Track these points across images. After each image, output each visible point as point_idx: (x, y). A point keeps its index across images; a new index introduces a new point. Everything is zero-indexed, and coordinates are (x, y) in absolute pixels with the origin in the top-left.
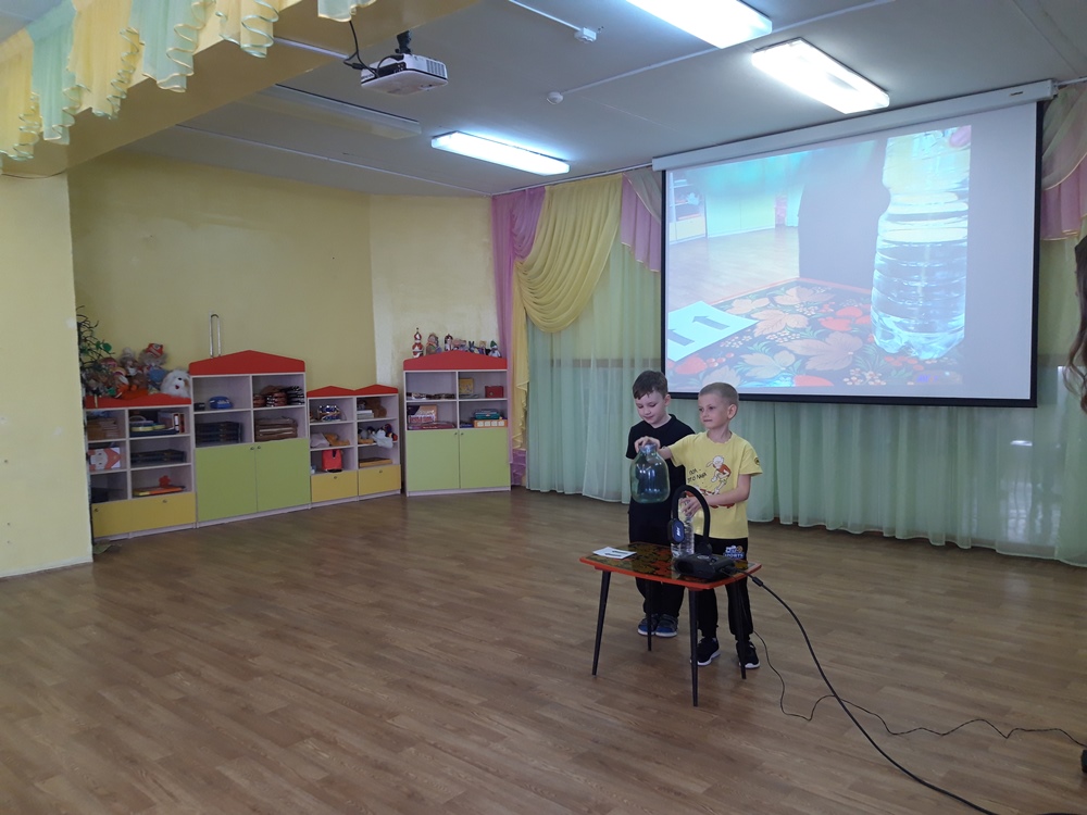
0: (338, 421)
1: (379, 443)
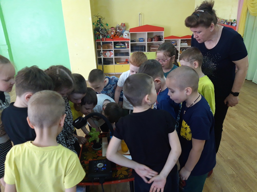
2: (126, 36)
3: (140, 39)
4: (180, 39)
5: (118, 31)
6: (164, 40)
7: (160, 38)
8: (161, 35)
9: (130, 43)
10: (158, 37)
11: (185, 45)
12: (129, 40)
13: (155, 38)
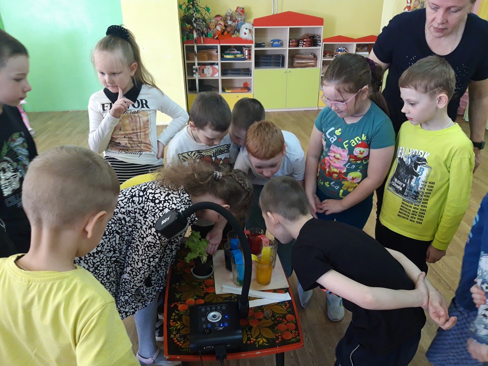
3: (274, 41)
4: (355, 44)
5: (230, 23)
6: (322, 44)
8: (317, 33)
9: (253, 49)
10: (310, 37)
13: (305, 40)
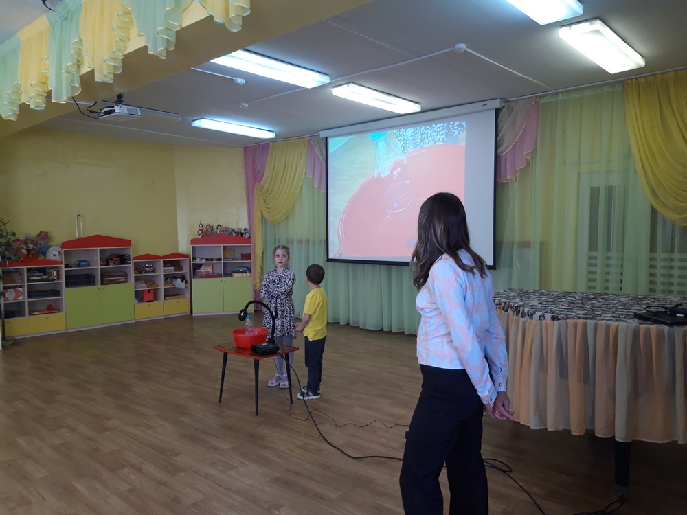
0: (152, 274)
1: (177, 286)
2: (55, 255)
3: (81, 261)
4: (162, 260)
5: (31, 246)
6: (132, 262)
7: (123, 259)
8: (125, 253)
9: (63, 270)
10: (118, 257)
11: (171, 270)
12: (61, 263)
13: (114, 259)
